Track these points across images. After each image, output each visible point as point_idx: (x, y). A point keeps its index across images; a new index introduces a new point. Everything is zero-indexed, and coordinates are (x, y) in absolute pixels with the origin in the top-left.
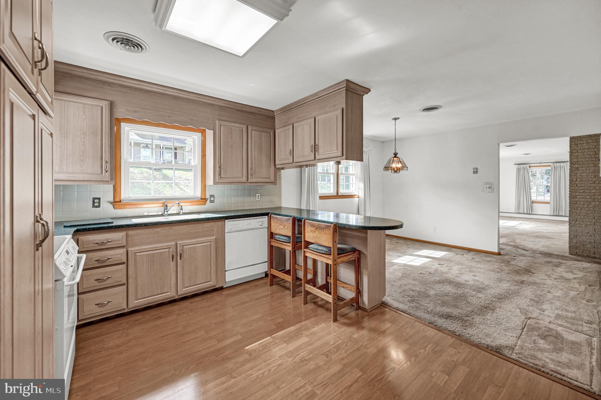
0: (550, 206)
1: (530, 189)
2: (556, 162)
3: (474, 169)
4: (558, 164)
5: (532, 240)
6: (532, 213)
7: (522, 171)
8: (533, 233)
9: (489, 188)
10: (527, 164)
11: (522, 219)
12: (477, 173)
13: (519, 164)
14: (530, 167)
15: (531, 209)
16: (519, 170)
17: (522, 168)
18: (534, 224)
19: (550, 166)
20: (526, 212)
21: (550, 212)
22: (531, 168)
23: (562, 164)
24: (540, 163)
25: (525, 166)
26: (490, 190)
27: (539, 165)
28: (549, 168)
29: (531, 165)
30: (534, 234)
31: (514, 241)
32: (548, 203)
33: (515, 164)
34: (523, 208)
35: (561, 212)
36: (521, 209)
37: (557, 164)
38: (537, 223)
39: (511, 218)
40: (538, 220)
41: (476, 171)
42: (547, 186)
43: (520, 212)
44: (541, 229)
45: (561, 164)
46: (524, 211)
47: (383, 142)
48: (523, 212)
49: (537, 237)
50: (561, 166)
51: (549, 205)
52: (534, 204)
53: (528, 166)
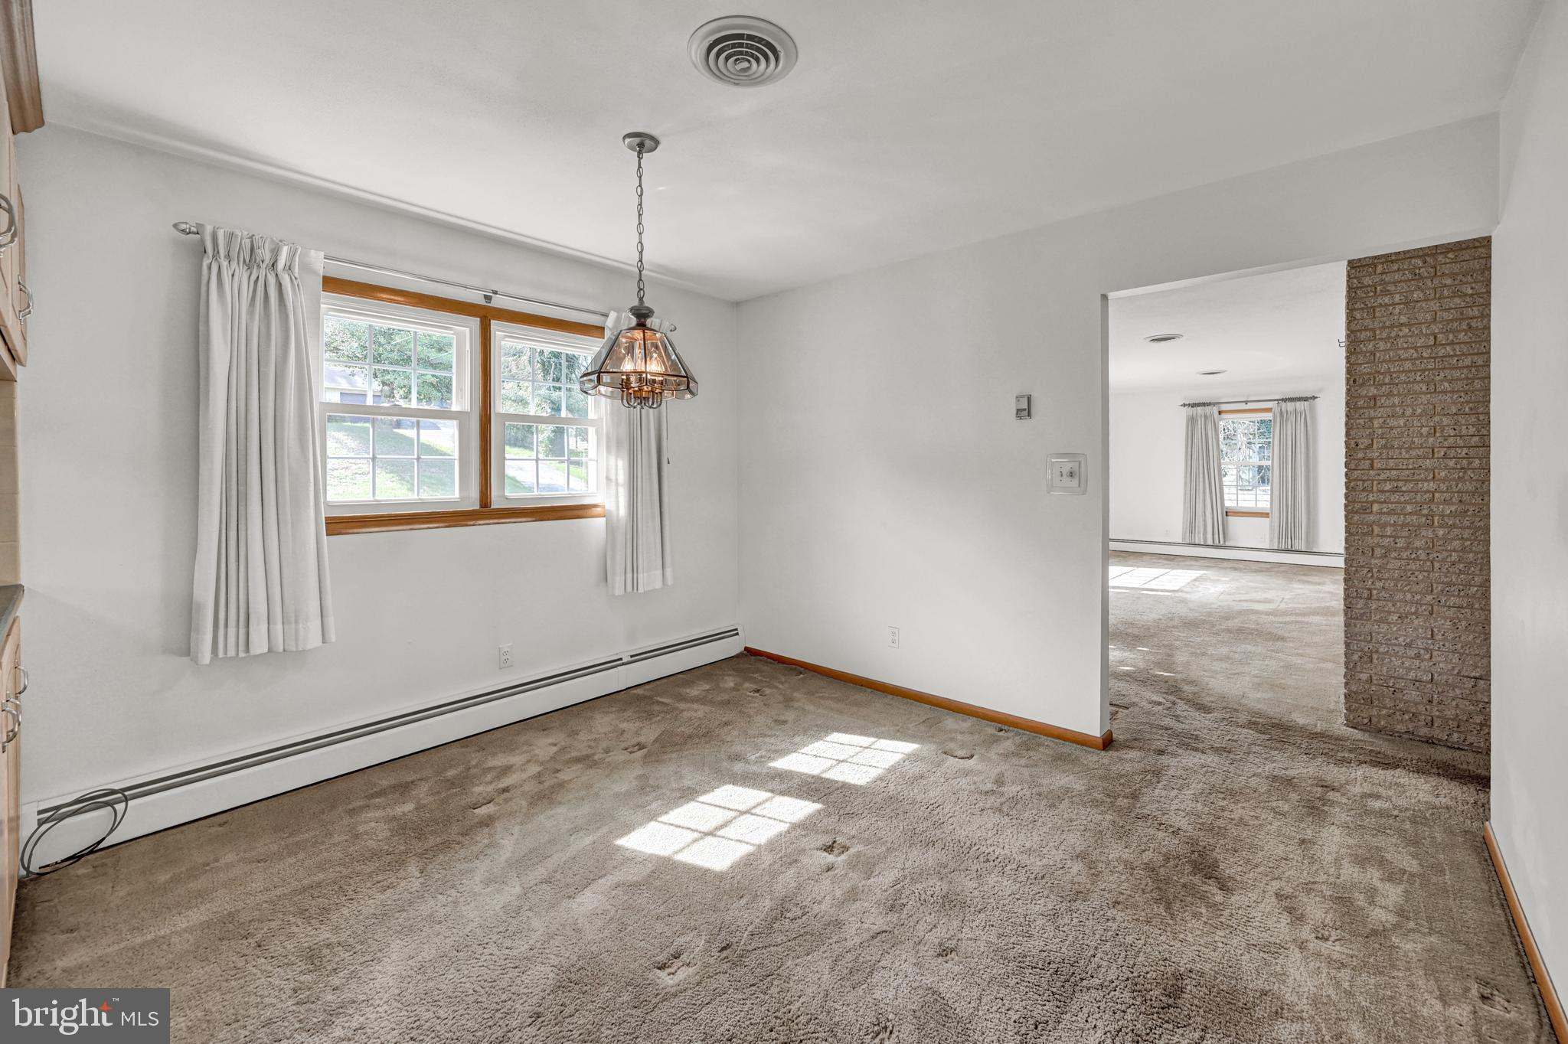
0: (1271, 522)
1: (1222, 475)
2: (1284, 400)
3: (1019, 398)
4: (1290, 406)
5: (1224, 650)
6: (1227, 544)
7: (1200, 423)
8: (1227, 619)
9: (1071, 475)
10: (1214, 404)
11: (1201, 563)
12: (1029, 415)
13: (1193, 405)
14: (1220, 413)
15: (1224, 533)
16: (1192, 421)
17: (1201, 416)
18: (1232, 580)
19: (1269, 410)
20: (1210, 542)
21: (1271, 541)
22: (1224, 416)
23: (1300, 405)
24: (1246, 402)
25: (1208, 409)
26: (1075, 483)
27: (1243, 406)
28: (1268, 416)
29: (1224, 407)
30: (1230, 624)
31: (1167, 664)
32: (1266, 515)
33: (1184, 405)
34: (1202, 530)
35: (1297, 541)
36: (1199, 533)
37: (1289, 404)
38: (1237, 574)
39: (1173, 560)
40: (1241, 565)
41: (1025, 411)
42: (1260, 468)
43: (1197, 542)
44: (1251, 601)
45: (1298, 404)
46: (1205, 539)
47: (737, 305)
48: (1202, 543)
49: (1241, 634)
50: (1298, 410)
51: (1266, 521)
52: (1231, 519)
53: (1215, 410)
